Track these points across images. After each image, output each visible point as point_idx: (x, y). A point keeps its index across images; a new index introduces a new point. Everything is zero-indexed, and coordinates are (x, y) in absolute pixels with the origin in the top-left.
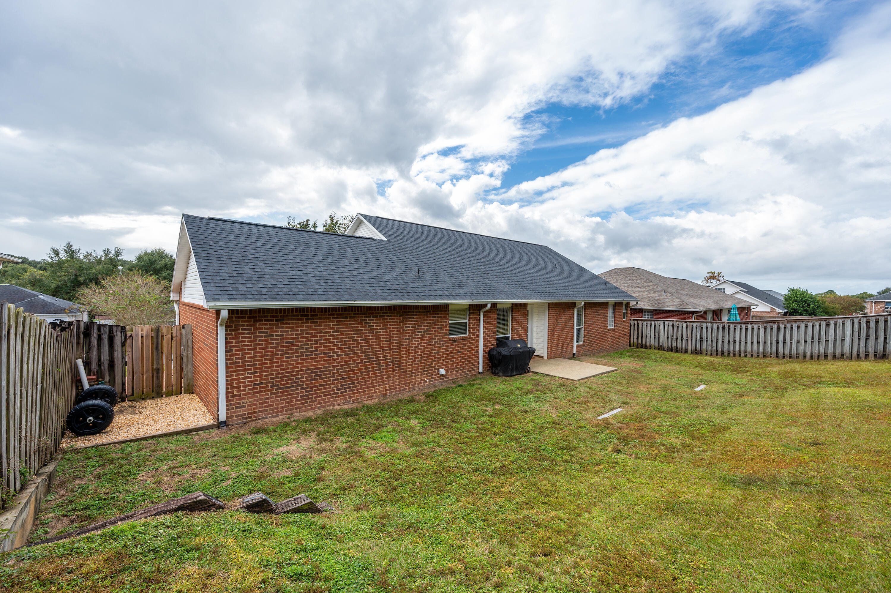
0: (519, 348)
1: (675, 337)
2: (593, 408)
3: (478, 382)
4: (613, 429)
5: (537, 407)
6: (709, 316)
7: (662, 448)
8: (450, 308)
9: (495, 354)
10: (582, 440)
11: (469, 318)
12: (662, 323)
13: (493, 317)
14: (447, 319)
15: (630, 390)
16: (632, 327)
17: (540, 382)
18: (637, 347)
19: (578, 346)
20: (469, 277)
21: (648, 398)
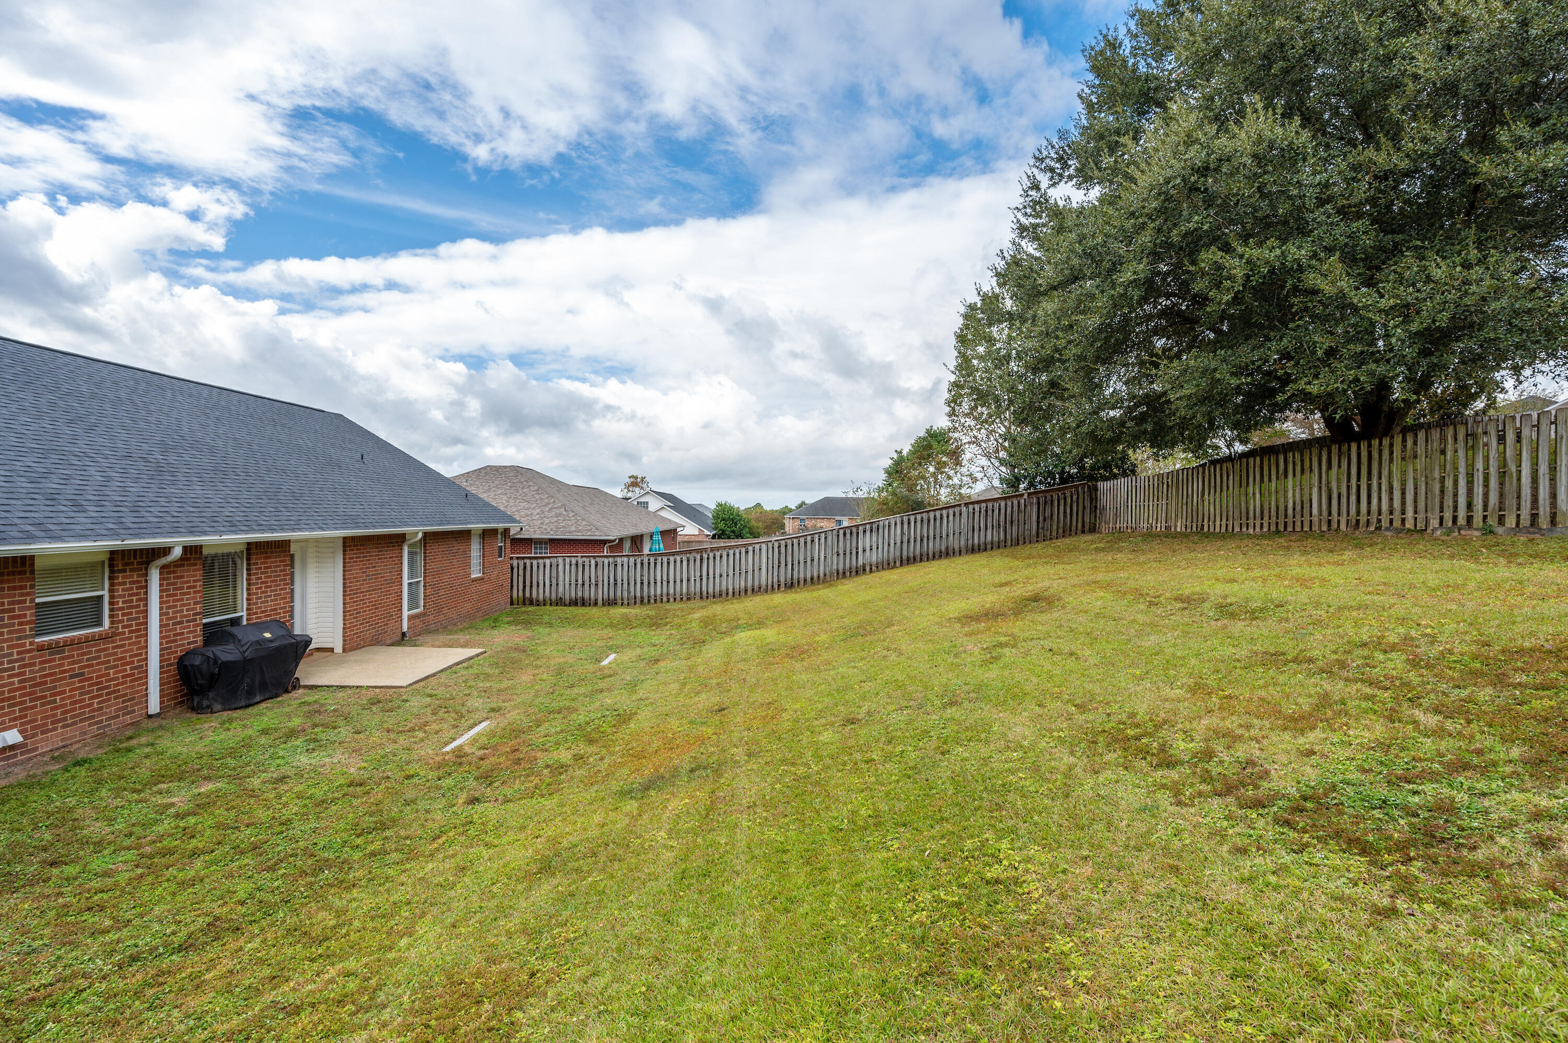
0: (270, 641)
1: (580, 582)
2: (437, 732)
3: (143, 740)
4: (470, 764)
5: (313, 761)
6: (627, 545)
7: (546, 771)
8: (38, 564)
9: (197, 663)
10: (407, 803)
11: (112, 585)
12: (560, 560)
13: (194, 576)
14: (28, 594)
15: (504, 685)
16: (515, 570)
17: (322, 705)
18: (524, 604)
19: (410, 618)
20: (109, 479)
21: (532, 692)
